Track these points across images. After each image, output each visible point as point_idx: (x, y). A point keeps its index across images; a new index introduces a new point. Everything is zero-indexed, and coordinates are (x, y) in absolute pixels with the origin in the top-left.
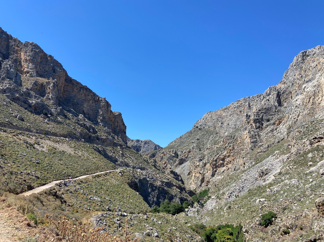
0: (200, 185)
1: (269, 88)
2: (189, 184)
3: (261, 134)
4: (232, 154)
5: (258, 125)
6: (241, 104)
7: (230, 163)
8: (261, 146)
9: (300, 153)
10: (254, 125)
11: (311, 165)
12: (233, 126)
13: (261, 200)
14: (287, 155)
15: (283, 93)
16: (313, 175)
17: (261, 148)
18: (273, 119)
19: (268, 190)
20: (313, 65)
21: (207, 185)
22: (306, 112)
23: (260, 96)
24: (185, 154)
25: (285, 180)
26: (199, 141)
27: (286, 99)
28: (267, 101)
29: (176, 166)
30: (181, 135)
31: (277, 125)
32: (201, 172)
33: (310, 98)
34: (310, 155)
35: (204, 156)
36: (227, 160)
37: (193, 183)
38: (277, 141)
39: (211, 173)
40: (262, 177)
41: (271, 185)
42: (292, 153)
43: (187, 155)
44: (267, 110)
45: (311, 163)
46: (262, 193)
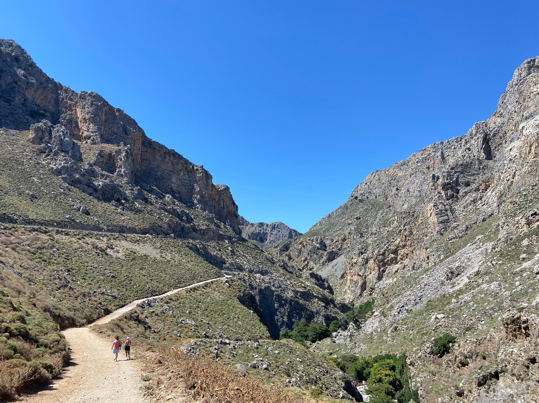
0: (360, 295)
1: (474, 126)
2: (343, 293)
3: (456, 207)
4: (408, 243)
5: (450, 192)
6: (429, 155)
7: (407, 258)
8: (455, 228)
9: (511, 239)
10: (443, 193)
11: (524, 259)
12: (417, 193)
13: (439, 316)
14: (493, 243)
15: (494, 136)
16: (524, 275)
17: (456, 231)
18: (476, 182)
19: (454, 300)
20: (535, 90)
21: (371, 295)
22: (526, 169)
23: (461, 139)
24: (337, 243)
25: (483, 283)
26: (359, 221)
27: (499, 145)
28: (467, 150)
29: (323, 264)
30: (330, 213)
31: (482, 192)
32: (360, 273)
33: (531, 146)
34: (525, 242)
35: (367, 247)
36: (402, 253)
37: (349, 292)
38: (481, 218)
39: (377, 274)
40: (451, 279)
41: (461, 292)
42: (500, 239)
43: (340, 245)
44: (465, 168)
45: (524, 256)
46: (445, 305)
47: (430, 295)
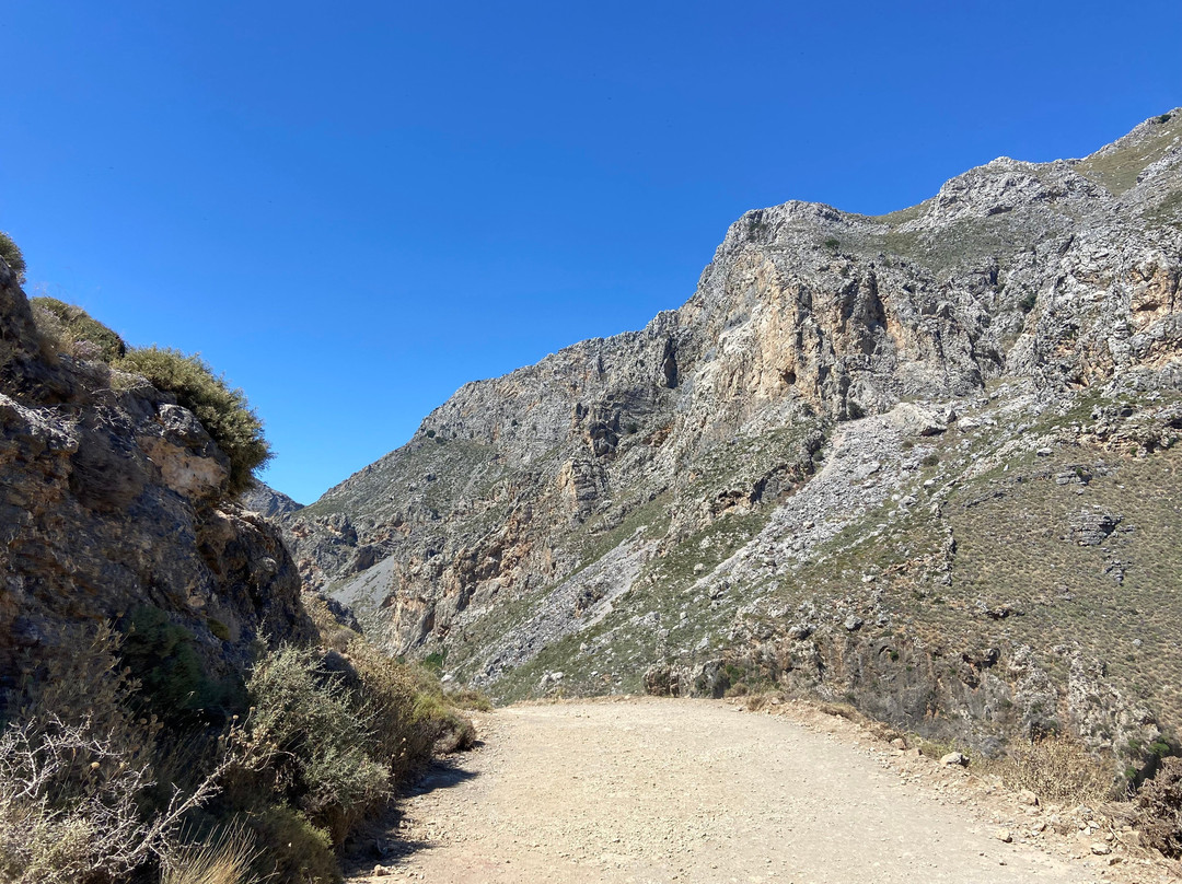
0: (420, 641)
1: (657, 318)
2: (384, 638)
3: (610, 471)
4: (523, 536)
5: (602, 442)
6: (578, 360)
7: (517, 564)
8: (605, 509)
9: (686, 536)
10: (591, 442)
11: (699, 572)
12: (549, 434)
13: (554, 676)
14: (658, 542)
15: (683, 344)
16: (696, 600)
17: (605, 516)
18: (647, 426)
19: (583, 646)
20: (749, 276)
21: (441, 639)
22: (722, 413)
23: (635, 337)
24: (381, 530)
25: (633, 614)
26: (432, 484)
27: (690, 362)
28: (639, 365)
29: (347, 575)
30: (371, 462)
31: (655, 446)
32: (424, 596)
33: (733, 374)
34: (705, 543)
35: (444, 540)
36: (509, 555)
37: (397, 635)
38: (648, 494)
39: (457, 598)
40: (585, 607)
41: (598, 630)
42: (670, 536)
43: (387, 535)
44: (631, 398)
45: (699, 566)
46: (569, 656)
47: (549, 637)
